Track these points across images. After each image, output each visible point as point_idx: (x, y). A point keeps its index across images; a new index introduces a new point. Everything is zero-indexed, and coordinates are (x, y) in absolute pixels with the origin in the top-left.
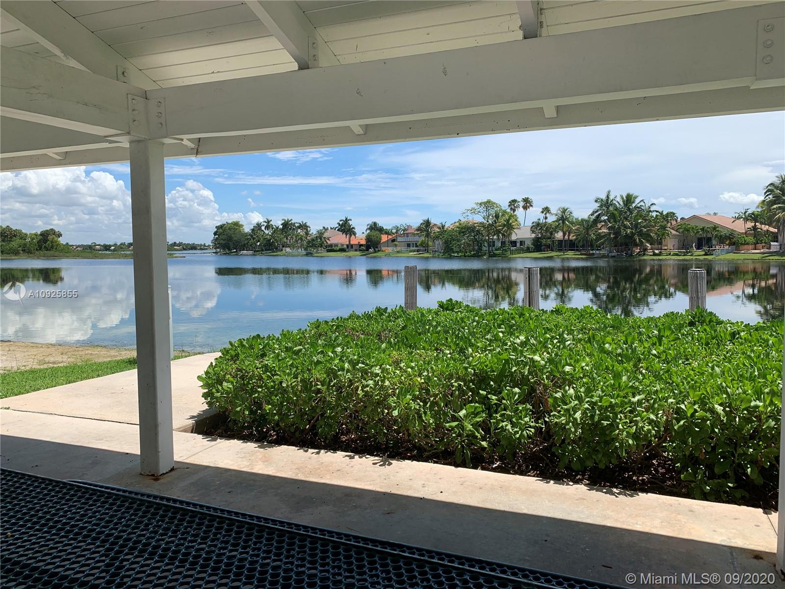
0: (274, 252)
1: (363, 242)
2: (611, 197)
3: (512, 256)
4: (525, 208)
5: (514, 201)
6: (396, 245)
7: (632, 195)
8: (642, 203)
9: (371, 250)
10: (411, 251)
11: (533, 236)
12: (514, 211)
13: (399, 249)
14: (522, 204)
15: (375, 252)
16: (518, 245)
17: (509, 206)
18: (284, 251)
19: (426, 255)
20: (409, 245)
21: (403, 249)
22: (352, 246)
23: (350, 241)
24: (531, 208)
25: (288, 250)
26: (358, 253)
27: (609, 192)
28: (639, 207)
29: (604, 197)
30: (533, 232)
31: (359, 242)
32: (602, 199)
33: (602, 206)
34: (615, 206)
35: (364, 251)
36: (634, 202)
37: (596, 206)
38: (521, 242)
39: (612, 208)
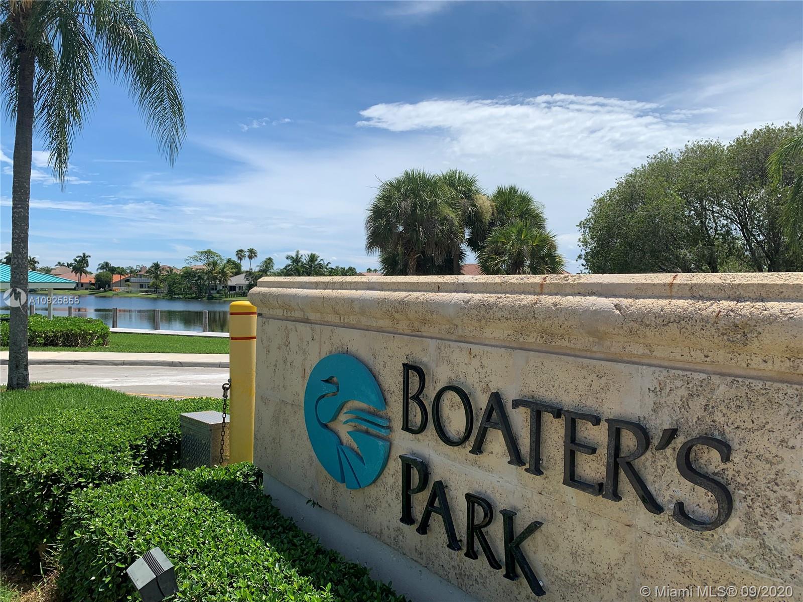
1: (93, 281)
2: (300, 256)
3: (226, 299)
4: (250, 258)
5: (241, 251)
6: (128, 285)
7: (314, 255)
8: (322, 262)
9: (101, 289)
10: (142, 292)
11: (247, 282)
12: (241, 259)
13: (129, 289)
14: (247, 254)
15: (105, 291)
16: (237, 289)
17: (237, 255)
19: (154, 296)
20: (141, 286)
21: (135, 289)
22: (82, 285)
23: (79, 279)
24: (255, 258)
26: (87, 292)
27: (298, 252)
28: (319, 264)
29: (294, 256)
30: (247, 279)
31: (90, 281)
32: (292, 257)
33: (293, 262)
34: (303, 263)
35: (94, 289)
36: (316, 260)
37: (289, 262)
38: (240, 287)
39: (300, 264)
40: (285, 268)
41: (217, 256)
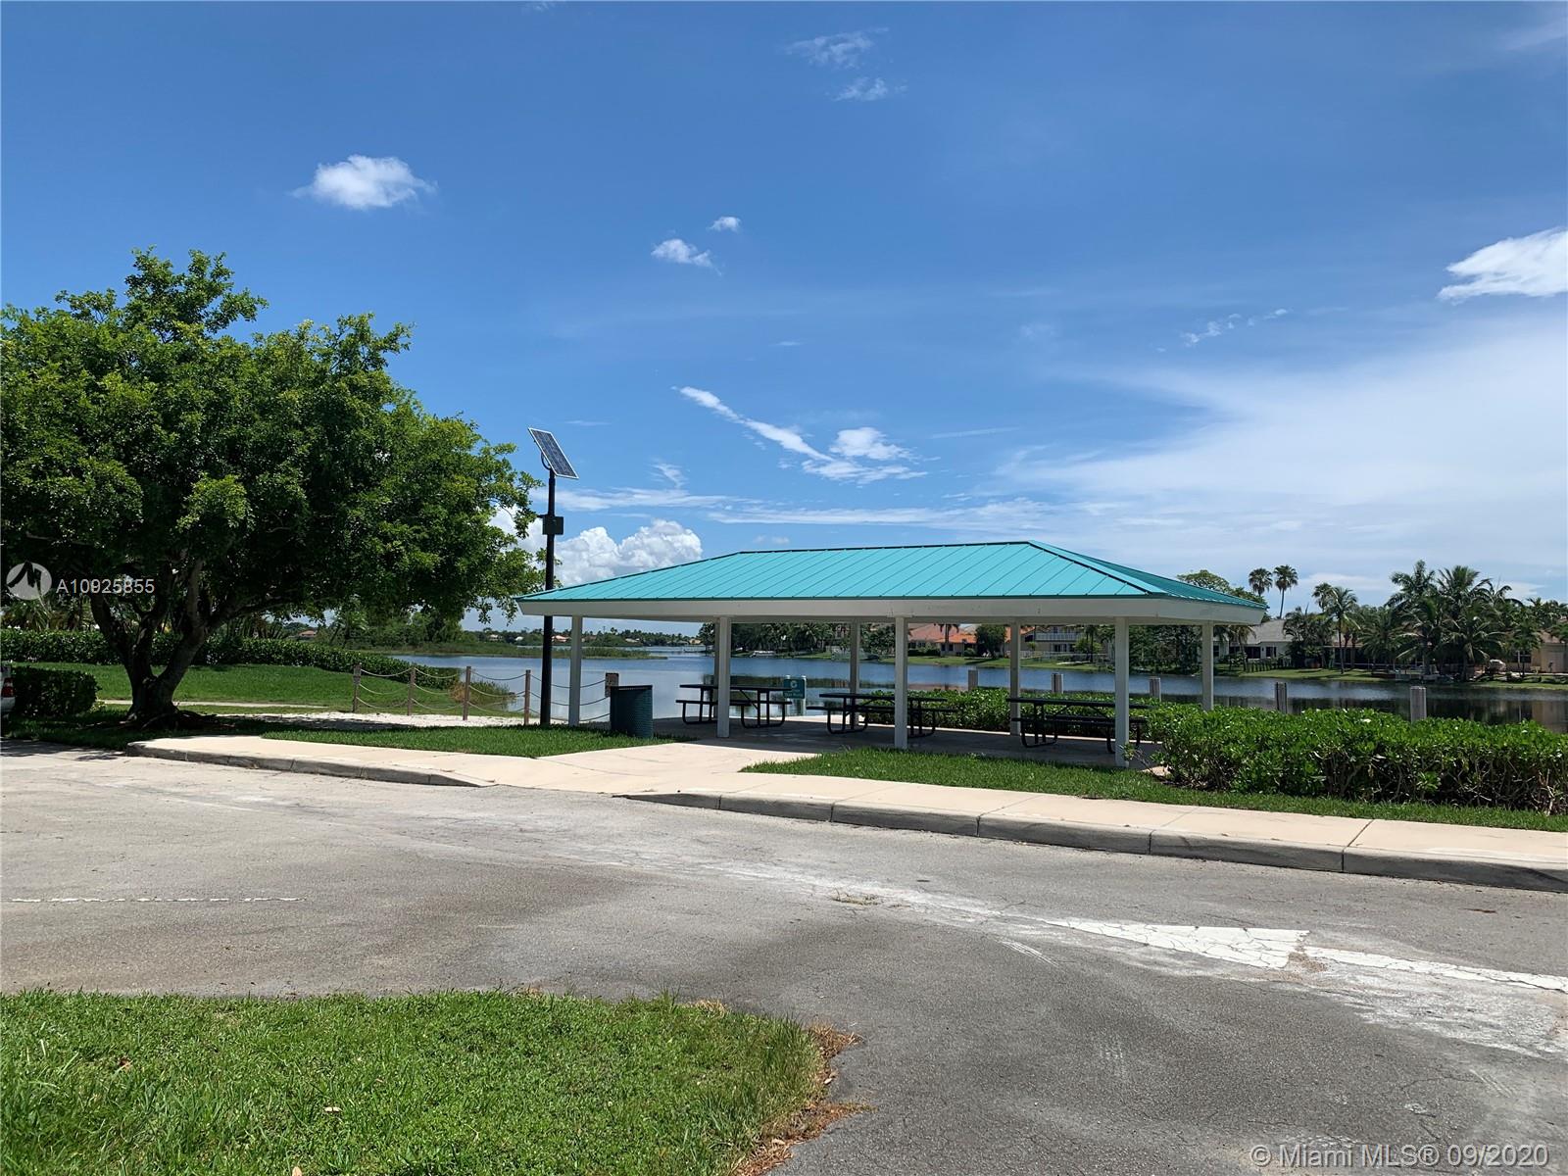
0: (810, 653)
1: (972, 640)
2: (1426, 574)
3: (1246, 675)
4: (1282, 585)
5: (1261, 572)
6: (1033, 647)
7: (1465, 570)
8: (1486, 586)
9: (986, 655)
10: (1061, 659)
11: (1289, 638)
12: (1261, 590)
13: (1037, 654)
14: (1275, 578)
15: (994, 658)
16: (1263, 654)
17: (1251, 580)
18: (828, 652)
19: (1088, 667)
20: (1057, 648)
21: (1046, 654)
22: (951, 646)
23: (947, 637)
24: (1293, 586)
25: (835, 649)
26: (962, 659)
27: (1421, 565)
28: (1481, 592)
29: (1412, 573)
30: (1289, 632)
31: (964, 640)
32: (1407, 577)
33: (1408, 589)
34: (1434, 588)
35: (973, 655)
36: (1470, 583)
37: (1399, 588)
38: (1268, 649)
39: (1427, 593)
40: (1389, 604)
41: (1220, 584)
